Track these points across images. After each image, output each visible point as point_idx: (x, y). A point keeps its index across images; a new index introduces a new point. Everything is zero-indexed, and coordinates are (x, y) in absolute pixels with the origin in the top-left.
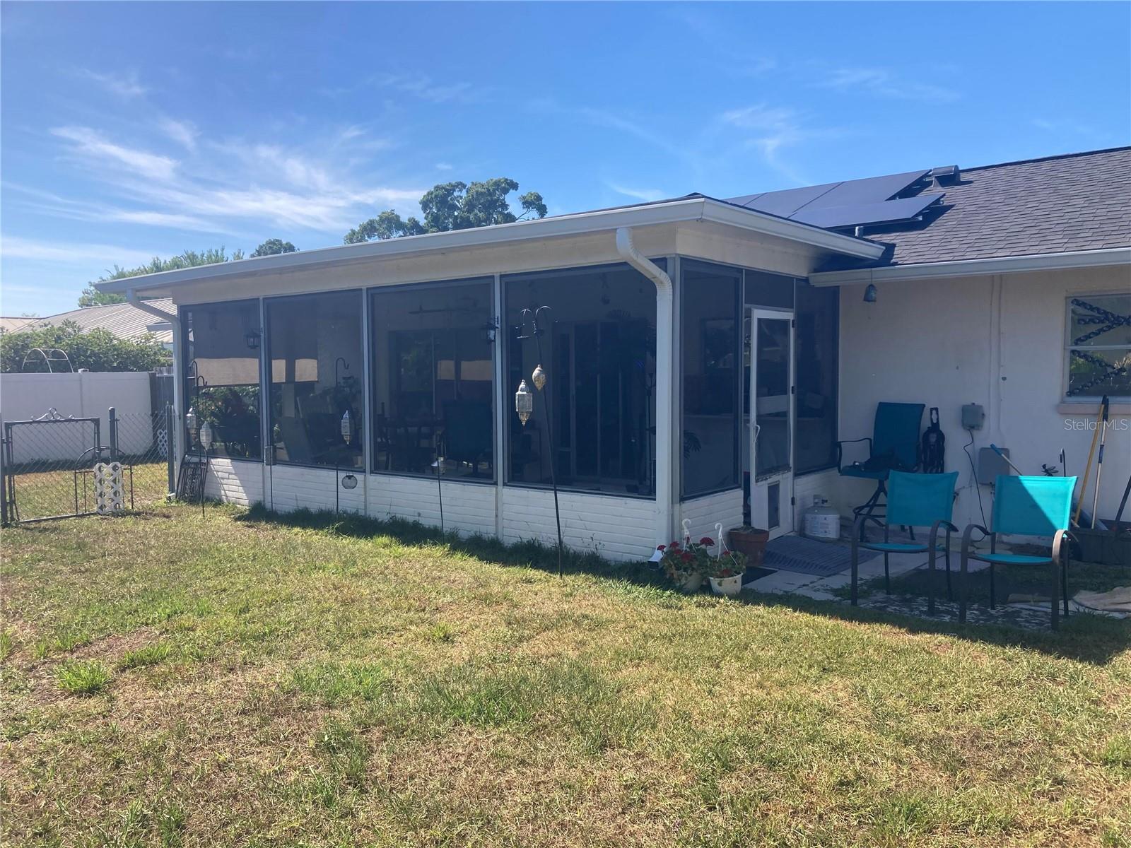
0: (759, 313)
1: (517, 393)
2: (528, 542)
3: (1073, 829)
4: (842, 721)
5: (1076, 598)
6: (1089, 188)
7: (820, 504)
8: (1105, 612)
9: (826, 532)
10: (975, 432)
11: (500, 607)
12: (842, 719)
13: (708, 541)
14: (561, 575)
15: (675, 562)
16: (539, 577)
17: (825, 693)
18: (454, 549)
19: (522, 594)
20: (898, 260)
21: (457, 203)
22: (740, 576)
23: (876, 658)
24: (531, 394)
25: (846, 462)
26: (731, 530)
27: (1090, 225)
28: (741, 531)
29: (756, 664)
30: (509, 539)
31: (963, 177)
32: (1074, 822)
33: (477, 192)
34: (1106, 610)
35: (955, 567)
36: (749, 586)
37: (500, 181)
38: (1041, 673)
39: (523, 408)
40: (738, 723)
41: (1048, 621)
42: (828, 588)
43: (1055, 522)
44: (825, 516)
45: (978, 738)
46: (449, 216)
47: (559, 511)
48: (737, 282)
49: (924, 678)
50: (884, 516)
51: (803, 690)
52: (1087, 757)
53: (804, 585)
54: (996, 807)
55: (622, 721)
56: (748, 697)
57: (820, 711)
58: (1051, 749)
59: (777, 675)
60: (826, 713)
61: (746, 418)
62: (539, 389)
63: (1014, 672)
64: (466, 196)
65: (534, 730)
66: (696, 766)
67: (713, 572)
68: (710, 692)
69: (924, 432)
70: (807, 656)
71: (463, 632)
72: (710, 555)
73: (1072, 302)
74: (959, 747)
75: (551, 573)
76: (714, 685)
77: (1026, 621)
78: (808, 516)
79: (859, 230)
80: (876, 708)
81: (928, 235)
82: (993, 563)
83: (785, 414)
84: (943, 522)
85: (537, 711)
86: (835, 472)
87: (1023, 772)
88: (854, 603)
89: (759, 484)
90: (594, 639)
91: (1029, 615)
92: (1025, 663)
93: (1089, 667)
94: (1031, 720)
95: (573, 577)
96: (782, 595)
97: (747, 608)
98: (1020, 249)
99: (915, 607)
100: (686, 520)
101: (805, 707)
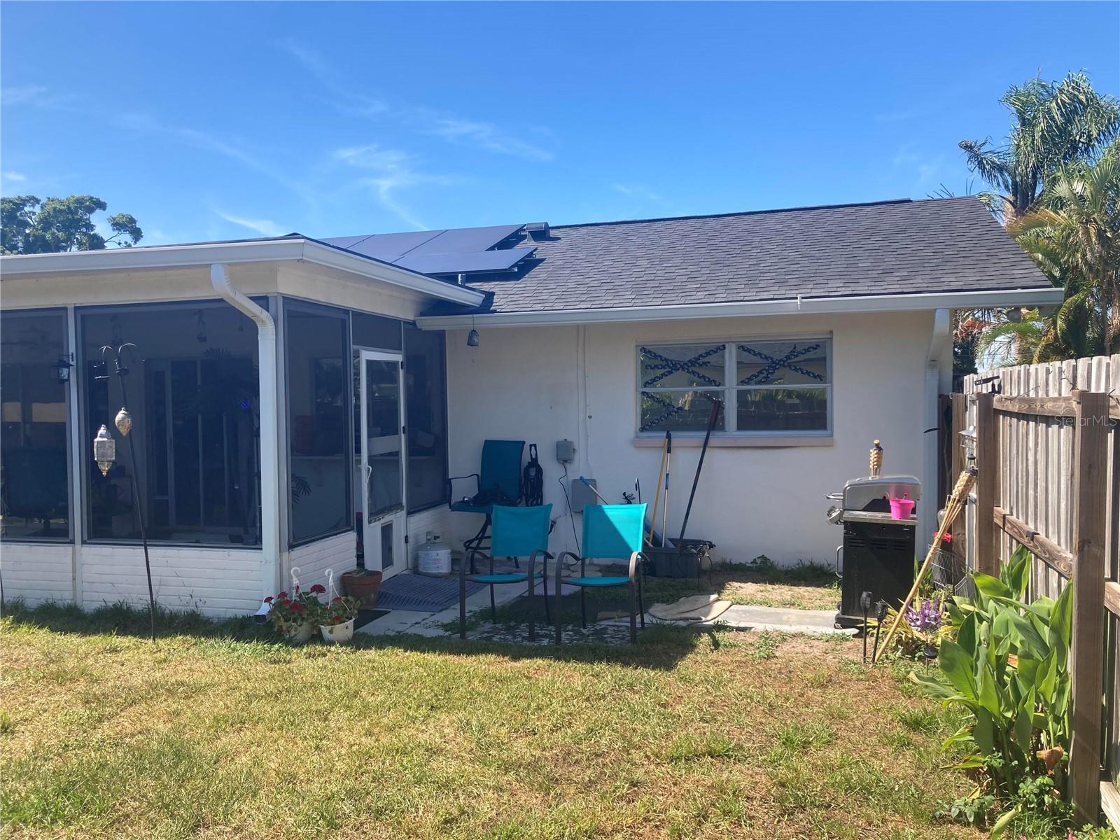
0: (367, 355)
1: (96, 440)
2: (114, 605)
3: (645, 827)
4: (448, 758)
5: (651, 611)
6: (651, 252)
7: (433, 541)
8: (673, 622)
9: (438, 568)
10: (568, 465)
11: (76, 684)
12: (449, 756)
13: (319, 589)
14: (154, 639)
15: (284, 613)
16: (127, 644)
17: (432, 732)
18: (18, 621)
19: (104, 666)
20: (497, 307)
21: (29, 220)
22: (352, 621)
23: (481, 689)
24: (114, 440)
25: (456, 498)
26: (344, 574)
27: (651, 284)
28: (355, 575)
29: (364, 712)
30: (91, 602)
31: (553, 233)
32: (647, 820)
33: (55, 209)
34: (673, 620)
35: (551, 592)
36: (362, 630)
37: (83, 199)
38: (622, 685)
39: (103, 456)
40: (345, 776)
41: (629, 635)
42: (439, 623)
43: (632, 544)
44: (438, 552)
45: (569, 754)
46: (19, 233)
47: (150, 568)
48: (344, 323)
49: (523, 704)
50: (489, 548)
51: (413, 731)
52: (657, 757)
53: (417, 623)
54: (583, 818)
55: (219, 796)
56: (356, 747)
57: (427, 751)
58: (629, 754)
59: (385, 720)
60: (433, 751)
61: (357, 458)
62: (124, 434)
63: (600, 686)
64: (40, 212)
65: (114, 823)
66: (299, 830)
67: (324, 620)
68: (317, 747)
69: (525, 466)
70: (415, 696)
71: (27, 719)
72: (321, 602)
73: (641, 350)
74: (553, 767)
75: (143, 638)
76: (321, 740)
77: (612, 637)
78: (421, 553)
79: (461, 278)
80: (480, 739)
81: (523, 286)
82: (583, 586)
83: (397, 454)
84: (541, 551)
85: (118, 799)
86: (446, 507)
87: (606, 781)
88: (463, 637)
89: (372, 525)
90: (189, 707)
91: (614, 630)
92: (609, 677)
93: (660, 674)
94: (613, 730)
95: (168, 640)
96: (395, 635)
97: (358, 653)
98: (598, 302)
99: (518, 633)
100: (294, 569)
101: (412, 748)
